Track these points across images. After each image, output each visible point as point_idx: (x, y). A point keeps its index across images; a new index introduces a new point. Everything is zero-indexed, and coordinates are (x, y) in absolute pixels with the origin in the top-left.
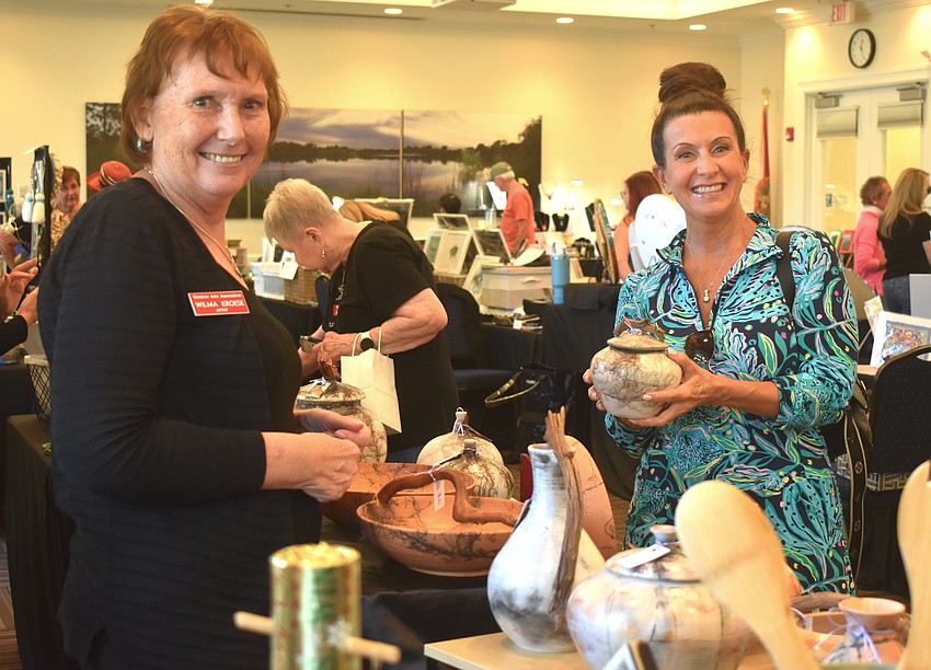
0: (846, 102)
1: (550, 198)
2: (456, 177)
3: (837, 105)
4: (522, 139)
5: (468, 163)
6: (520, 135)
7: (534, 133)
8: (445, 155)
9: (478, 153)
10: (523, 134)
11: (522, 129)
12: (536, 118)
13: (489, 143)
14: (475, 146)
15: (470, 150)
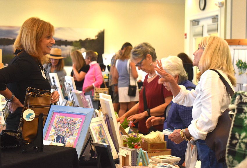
0: (201, 23)
1: (106, 59)
2: (71, 51)
3: (198, 24)
4: (97, 38)
5: (75, 46)
6: (96, 36)
7: (101, 36)
8: (66, 43)
9: (79, 43)
10: (97, 36)
11: (97, 34)
12: (102, 30)
13: (83, 39)
14: (78, 40)
15: (76, 42)
